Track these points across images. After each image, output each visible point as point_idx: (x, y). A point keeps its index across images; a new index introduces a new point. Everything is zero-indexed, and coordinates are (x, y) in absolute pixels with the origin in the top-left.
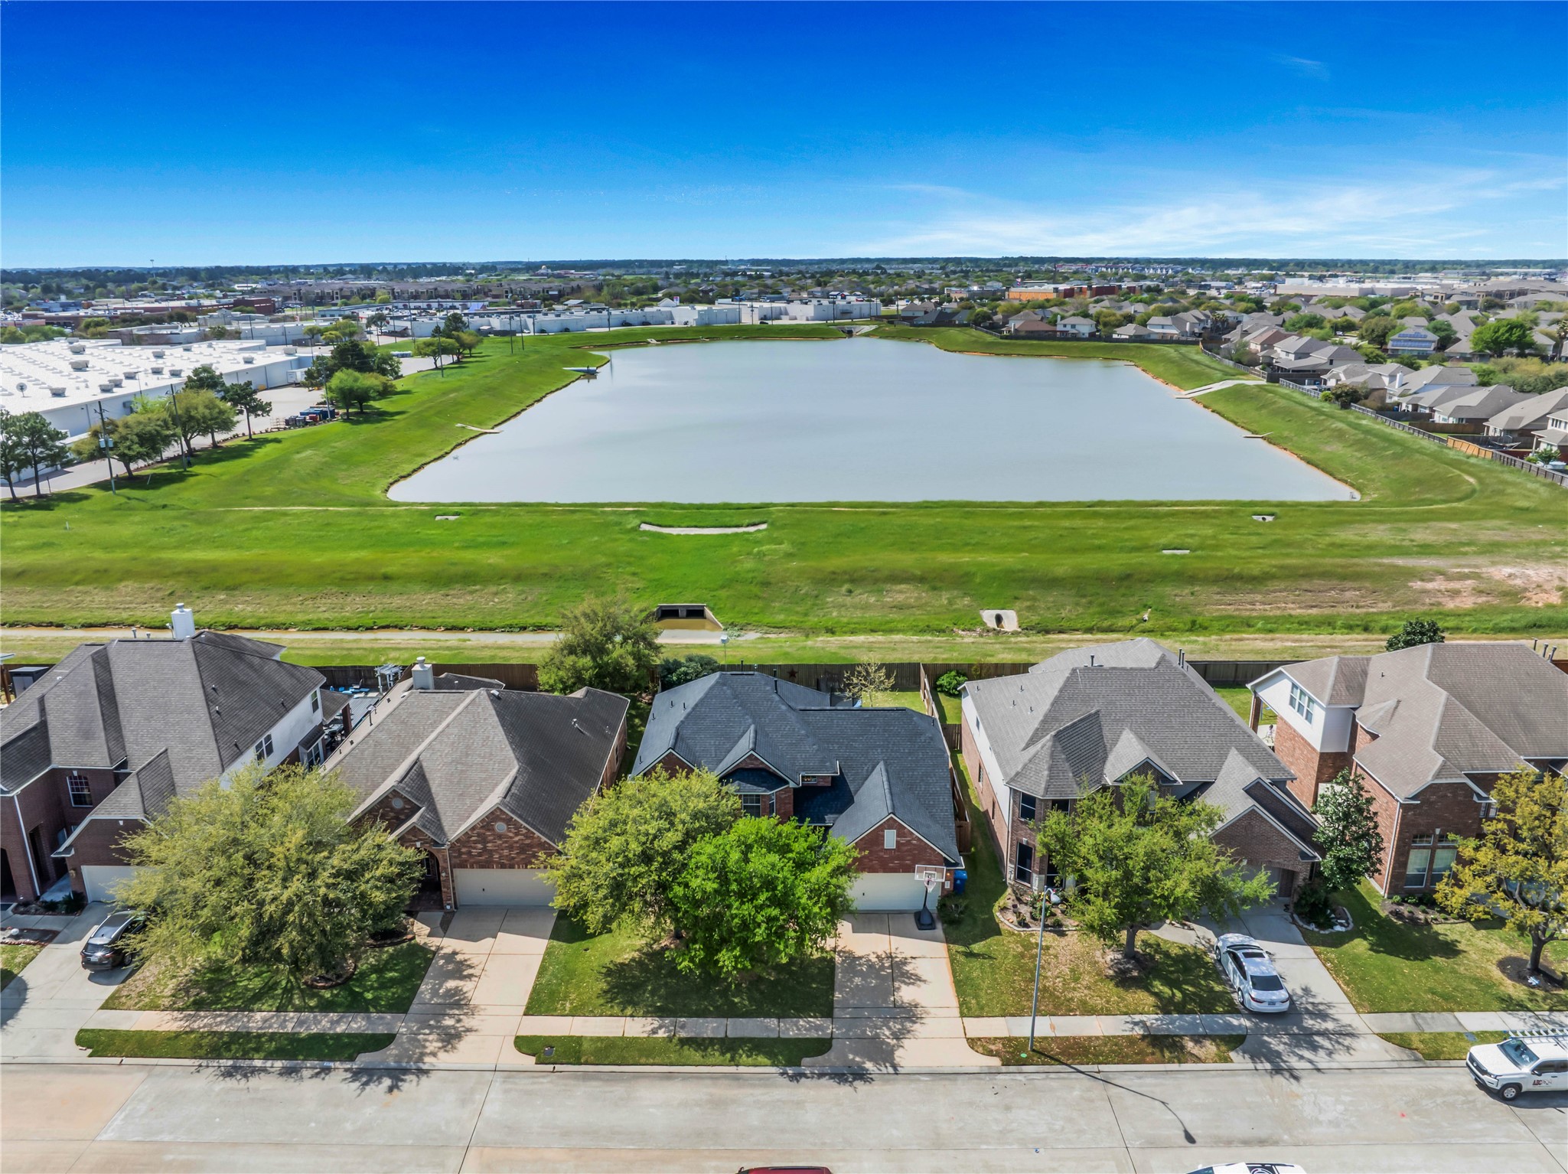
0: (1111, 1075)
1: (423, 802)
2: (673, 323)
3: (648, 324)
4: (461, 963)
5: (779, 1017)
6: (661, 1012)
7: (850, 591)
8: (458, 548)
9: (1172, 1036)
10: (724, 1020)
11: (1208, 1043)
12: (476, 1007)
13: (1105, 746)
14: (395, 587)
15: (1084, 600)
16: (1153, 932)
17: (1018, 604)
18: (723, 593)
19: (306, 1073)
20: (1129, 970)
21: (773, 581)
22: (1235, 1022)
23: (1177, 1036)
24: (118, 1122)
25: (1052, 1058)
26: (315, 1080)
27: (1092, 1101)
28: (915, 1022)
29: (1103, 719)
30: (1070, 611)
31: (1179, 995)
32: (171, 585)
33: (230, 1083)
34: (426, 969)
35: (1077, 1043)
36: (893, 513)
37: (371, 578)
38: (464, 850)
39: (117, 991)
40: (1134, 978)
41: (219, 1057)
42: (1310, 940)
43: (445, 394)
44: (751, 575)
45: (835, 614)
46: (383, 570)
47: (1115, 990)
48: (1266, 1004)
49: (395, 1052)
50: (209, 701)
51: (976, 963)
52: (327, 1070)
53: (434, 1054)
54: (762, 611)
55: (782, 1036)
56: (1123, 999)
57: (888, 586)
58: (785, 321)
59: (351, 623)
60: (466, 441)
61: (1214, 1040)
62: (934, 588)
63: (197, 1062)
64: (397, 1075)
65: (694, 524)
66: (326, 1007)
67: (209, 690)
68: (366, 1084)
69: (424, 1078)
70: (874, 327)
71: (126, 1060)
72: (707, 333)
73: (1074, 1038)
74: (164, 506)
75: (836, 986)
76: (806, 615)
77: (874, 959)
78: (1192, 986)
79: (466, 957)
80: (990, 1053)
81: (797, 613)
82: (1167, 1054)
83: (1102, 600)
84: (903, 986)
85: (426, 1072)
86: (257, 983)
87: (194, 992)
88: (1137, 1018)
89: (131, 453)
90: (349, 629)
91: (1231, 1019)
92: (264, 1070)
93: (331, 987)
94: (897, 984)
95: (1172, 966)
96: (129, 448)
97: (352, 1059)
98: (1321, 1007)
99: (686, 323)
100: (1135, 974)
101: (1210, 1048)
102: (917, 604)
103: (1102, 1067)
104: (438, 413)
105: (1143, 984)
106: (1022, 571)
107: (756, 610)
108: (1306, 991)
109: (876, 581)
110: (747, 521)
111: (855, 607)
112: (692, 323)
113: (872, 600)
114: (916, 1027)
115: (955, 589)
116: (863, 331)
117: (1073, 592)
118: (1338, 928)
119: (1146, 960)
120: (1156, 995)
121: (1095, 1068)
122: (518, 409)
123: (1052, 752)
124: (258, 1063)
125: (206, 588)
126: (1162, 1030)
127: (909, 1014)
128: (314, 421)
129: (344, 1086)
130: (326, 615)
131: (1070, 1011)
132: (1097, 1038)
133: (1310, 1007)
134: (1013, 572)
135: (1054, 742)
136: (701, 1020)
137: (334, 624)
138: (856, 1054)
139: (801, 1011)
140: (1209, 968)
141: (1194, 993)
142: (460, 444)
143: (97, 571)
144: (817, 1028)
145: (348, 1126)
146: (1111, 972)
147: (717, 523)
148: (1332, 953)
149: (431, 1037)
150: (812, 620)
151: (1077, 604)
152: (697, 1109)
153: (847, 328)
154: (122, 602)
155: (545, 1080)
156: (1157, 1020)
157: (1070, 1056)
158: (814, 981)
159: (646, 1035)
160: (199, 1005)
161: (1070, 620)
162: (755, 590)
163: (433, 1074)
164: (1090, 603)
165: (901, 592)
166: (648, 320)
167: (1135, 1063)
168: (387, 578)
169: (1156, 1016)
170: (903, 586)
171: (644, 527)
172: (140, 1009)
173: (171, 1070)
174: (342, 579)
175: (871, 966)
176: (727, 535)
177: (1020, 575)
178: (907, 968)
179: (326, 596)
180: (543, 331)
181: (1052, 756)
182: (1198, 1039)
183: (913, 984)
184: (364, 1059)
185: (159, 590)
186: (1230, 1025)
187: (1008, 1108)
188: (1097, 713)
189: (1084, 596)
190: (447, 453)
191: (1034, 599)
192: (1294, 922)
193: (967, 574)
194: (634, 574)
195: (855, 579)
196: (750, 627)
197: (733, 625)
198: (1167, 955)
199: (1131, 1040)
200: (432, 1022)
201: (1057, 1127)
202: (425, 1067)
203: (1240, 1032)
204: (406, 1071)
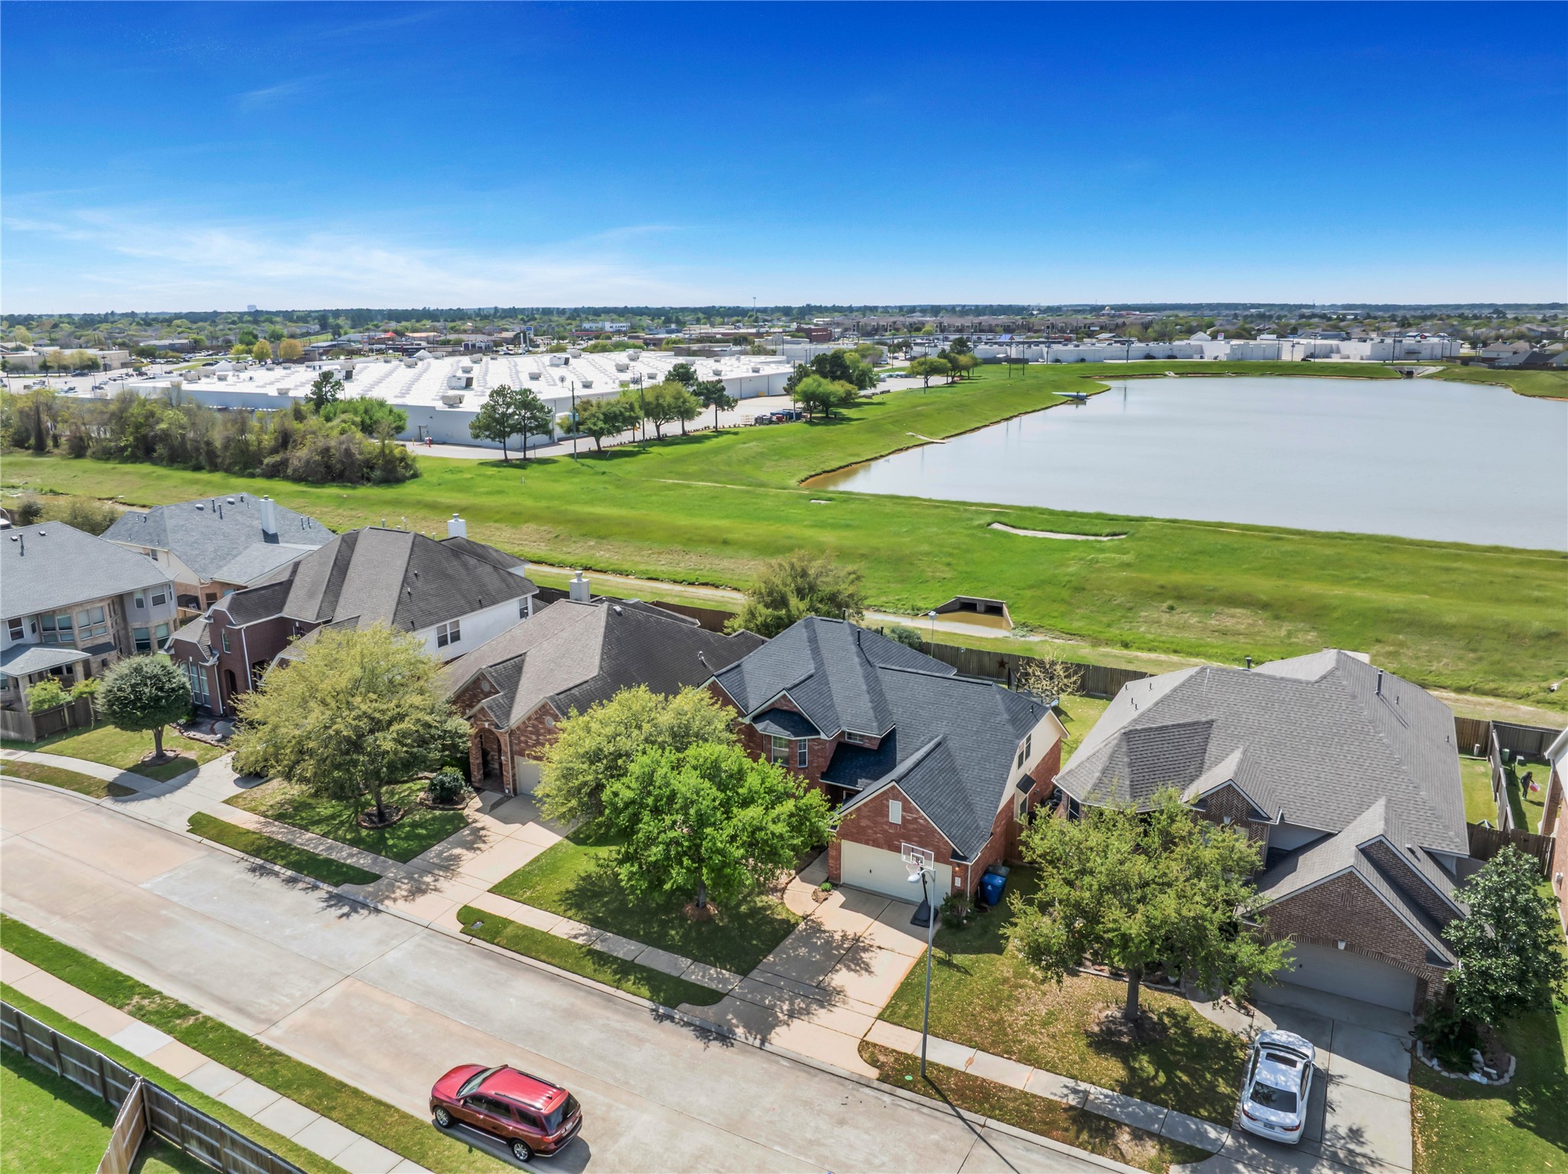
0: (994, 1134)
1: (503, 688)
2: (1202, 357)
3: (1175, 357)
4: (480, 837)
5: (695, 959)
6: (596, 922)
7: (1172, 608)
8: (806, 526)
9: (1107, 1120)
10: (644, 946)
11: (1149, 1143)
12: (459, 873)
13: (1202, 763)
14: (728, 551)
15: (1471, 655)
16: (1194, 1004)
17: (1378, 647)
18: (1028, 593)
19: (301, 885)
20: (1121, 1033)
21: (1088, 587)
22: (1212, 1133)
23: (1114, 1121)
24: (160, 879)
25: (938, 1091)
26: (303, 892)
27: (944, 1151)
28: (823, 1007)
29: (1215, 731)
30: (1446, 665)
31: (1162, 1078)
32: (560, 529)
33: (250, 876)
34: (449, 835)
35: (981, 1086)
36: (1289, 540)
37: (712, 541)
38: (522, 739)
39: (243, 793)
40: (1120, 1044)
41: (257, 856)
42: (1416, 1077)
43: (914, 407)
44: (1067, 578)
45: (1142, 629)
46: (725, 536)
47: (1085, 1049)
48: (1261, 1125)
49: (370, 889)
50: (405, 581)
51: (946, 973)
52: (315, 888)
53: (395, 900)
54: (1063, 615)
55: (683, 977)
56: (1083, 1060)
57: (1219, 609)
58: (1335, 359)
59: (679, 578)
60: (908, 448)
61: (1161, 1144)
62: (1277, 617)
63: (242, 855)
64: (356, 906)
65: (1049, 528)
66: (355, 842)
67: (411, 574)
68: (330, 906)
69: (373, 916)
70: (1440, 368)
71: (206, 841)
72: (1237, 368)
73: (984, 1080)
74: (604, 473)
75: (777, 949)
76: (1109, 626)
77: (837, 937)
78: (1189, 1075)
79: (488, 833)
80: (873, 1062)
81: (1101, 622)
82: (1085, 1136)
83: (1497, 657)
84: (844, 970)
85: (378, 911)
86: (329, 811)
87: (286, 806)
88: (1083, 1086)
89: (595, 428)
90: (675, 582)
91: (1209, 1129)
92: (277, 874)
93: (371, 829)
94: (838, 966)
95: (1182, 1045)
96: (595, 424)
97: (337, 885)
98: (1359, 1159)
99: (1216, 358)
100: (1125, 1039)
101: (1151, 1150)
102: (1247, 632)
103: (991, 1123)
104: (895, 422)
105: (1124, 1054)
106: (1403, 611)
107: (1055, 614)
108: (1355, 1134)
109: (1209, 601)
110: (1108, 530)
111: (1169, 625)
112: (1223, 358)
113: (1194, 620)
114: (822, 1011)
115: (1303, 621)
116: (1426, 373)
117: (1462, 643)
118: (1476, 1077)
119: (1154, 1029)
120: (1132, 1071)
121: (981, 1119)
122: (980, 425)
123: (1114, 752)
124: (277, 868)
125: (584, 535)
126: (1104, 1110)
127: (826, 997)
128: (780, 420)
129: (315, 903)
130: (663, 568)
131: (1007, 1053)
132: (1012, 1090)
133: (1341, 1154)
134: (1389, 612)
135: (1121, 740)
136: (625, 940)
137: (665, 576)
138: (736, 1016)
139: (719, 961)
140: (1232, 1064)
141: (1184, 1085)
142: (901, 450)
143: (513, 513)
144: (725, 981)
145: (288, 932)
146: (1096, 1029)
147: (1075, 530)
148: (1437, 1104)
149: (404, 886)
150: (1114, 632)
151: (1460, 658)
152: (549, 1013)
153: (1406, 369)
154: (521, 539)
155: (454, 947)
156: (1106, 1096)
157: (962, 1097)
158: (758, 938)
159: (565, 937)
160: (280, 817)
161: (1440, 674)
162: (1065, 594)
163: (382, 916)
164: (1480, 659)
165: (1233, 616)
166: (1175, 353)
167: (1035, 1132)
168: (725, 542)
169: (1110, 1093)
170: (1238, 611)
171: (996, 526)
172: (244, 809)
173: (224, 855)
174: (689, 539)
175: (828, 942)
176: (1076, 541)
177: (1396, 616)
178: (865, 956)
179: (670, 552)
180: (1057, 361)
181: (1112, 758)
182: (1138, 1135)
183: (856, 971)
184: (346, 889)
185: (549, 532)
186: (1203, 1135)
187: (842, 1122)
188: (1210, 723)
189: (1474, 650)
190: (882, 456)
191: (1402, 644)
192: (1412, 1050)
193: (1325, 607)
194: (949, 564)
195: (1181, 596)
196: (1041, 630)
197: (1024, 625)
198: (1187, 1033)
199: (1050, 1106)
200: (416, 876)
201: (877, 1162)
202: (380, 907)
203: (1209, 1148)
204: (365, 906)
